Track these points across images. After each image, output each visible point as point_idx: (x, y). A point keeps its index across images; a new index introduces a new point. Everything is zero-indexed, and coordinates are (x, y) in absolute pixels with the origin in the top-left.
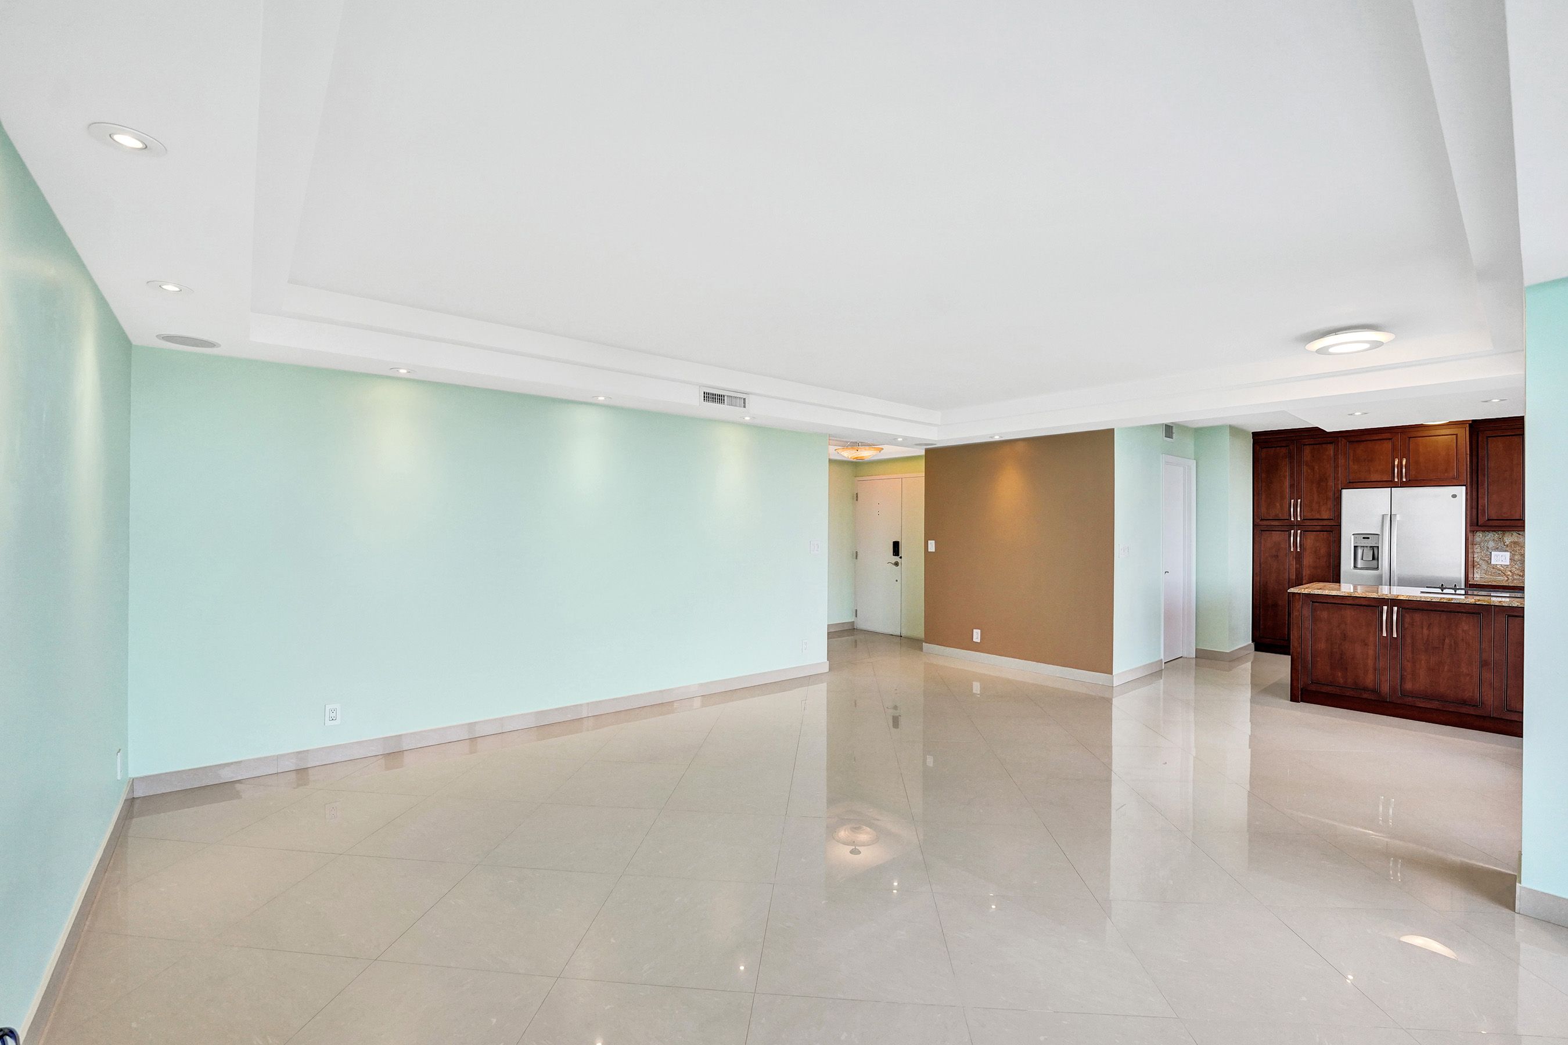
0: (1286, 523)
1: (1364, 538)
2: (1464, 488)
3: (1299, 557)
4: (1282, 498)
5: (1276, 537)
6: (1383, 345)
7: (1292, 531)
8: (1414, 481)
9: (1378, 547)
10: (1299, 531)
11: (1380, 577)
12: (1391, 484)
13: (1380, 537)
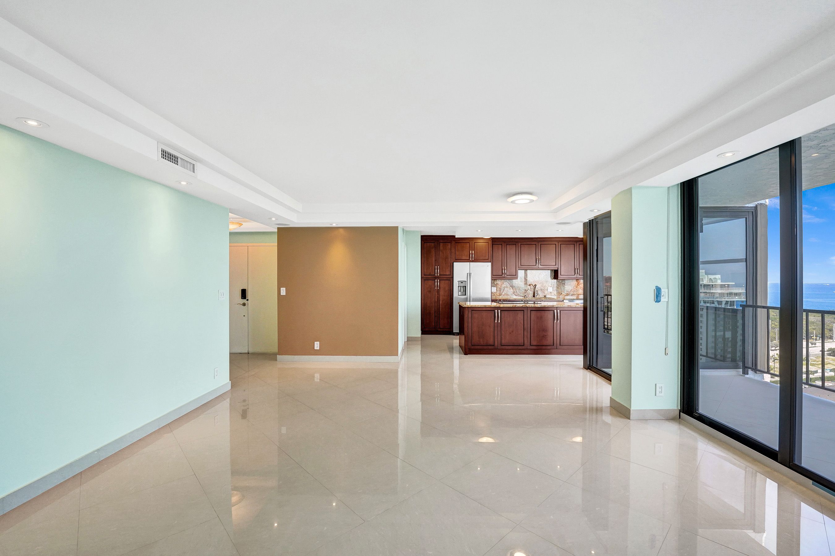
0: (433, 276)
1: (461, 283)
2: (490, 263)
3: (438, 291)
4: (432, 265)
5: (430, 282)
6: (533, 202)
7: (436, 280)
8: (476, 260)
9: (466, 286)
10: (438, 280)
11: (467, 298)
12: (468, 261)
13: (467, 282)
